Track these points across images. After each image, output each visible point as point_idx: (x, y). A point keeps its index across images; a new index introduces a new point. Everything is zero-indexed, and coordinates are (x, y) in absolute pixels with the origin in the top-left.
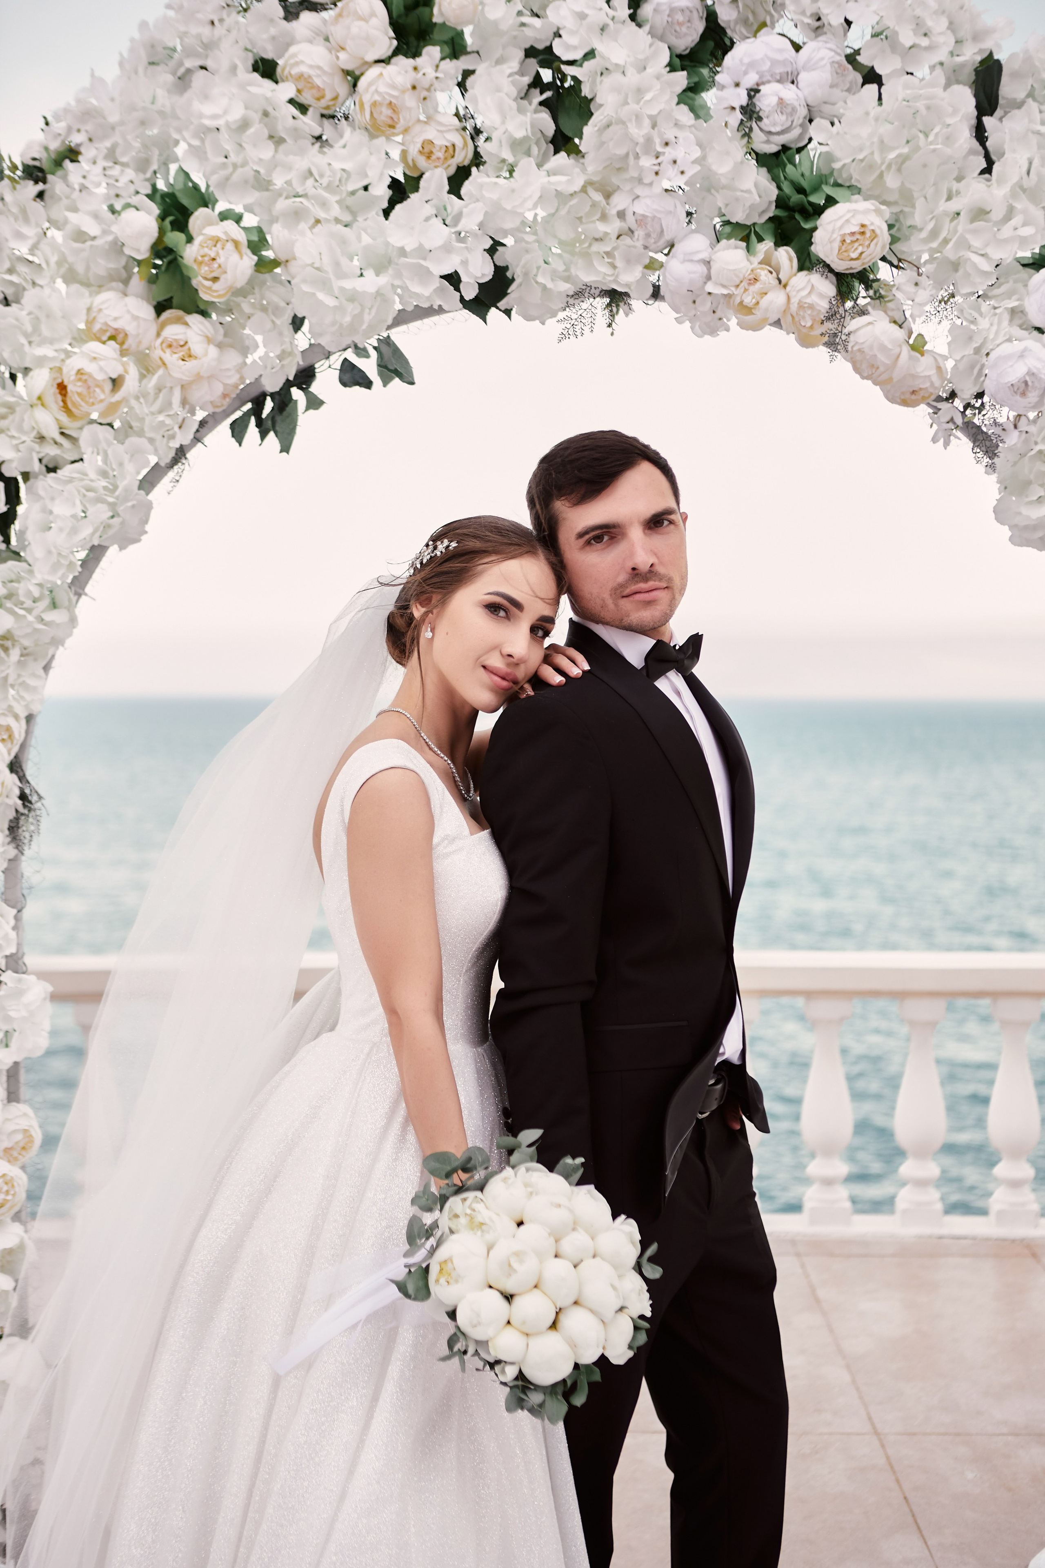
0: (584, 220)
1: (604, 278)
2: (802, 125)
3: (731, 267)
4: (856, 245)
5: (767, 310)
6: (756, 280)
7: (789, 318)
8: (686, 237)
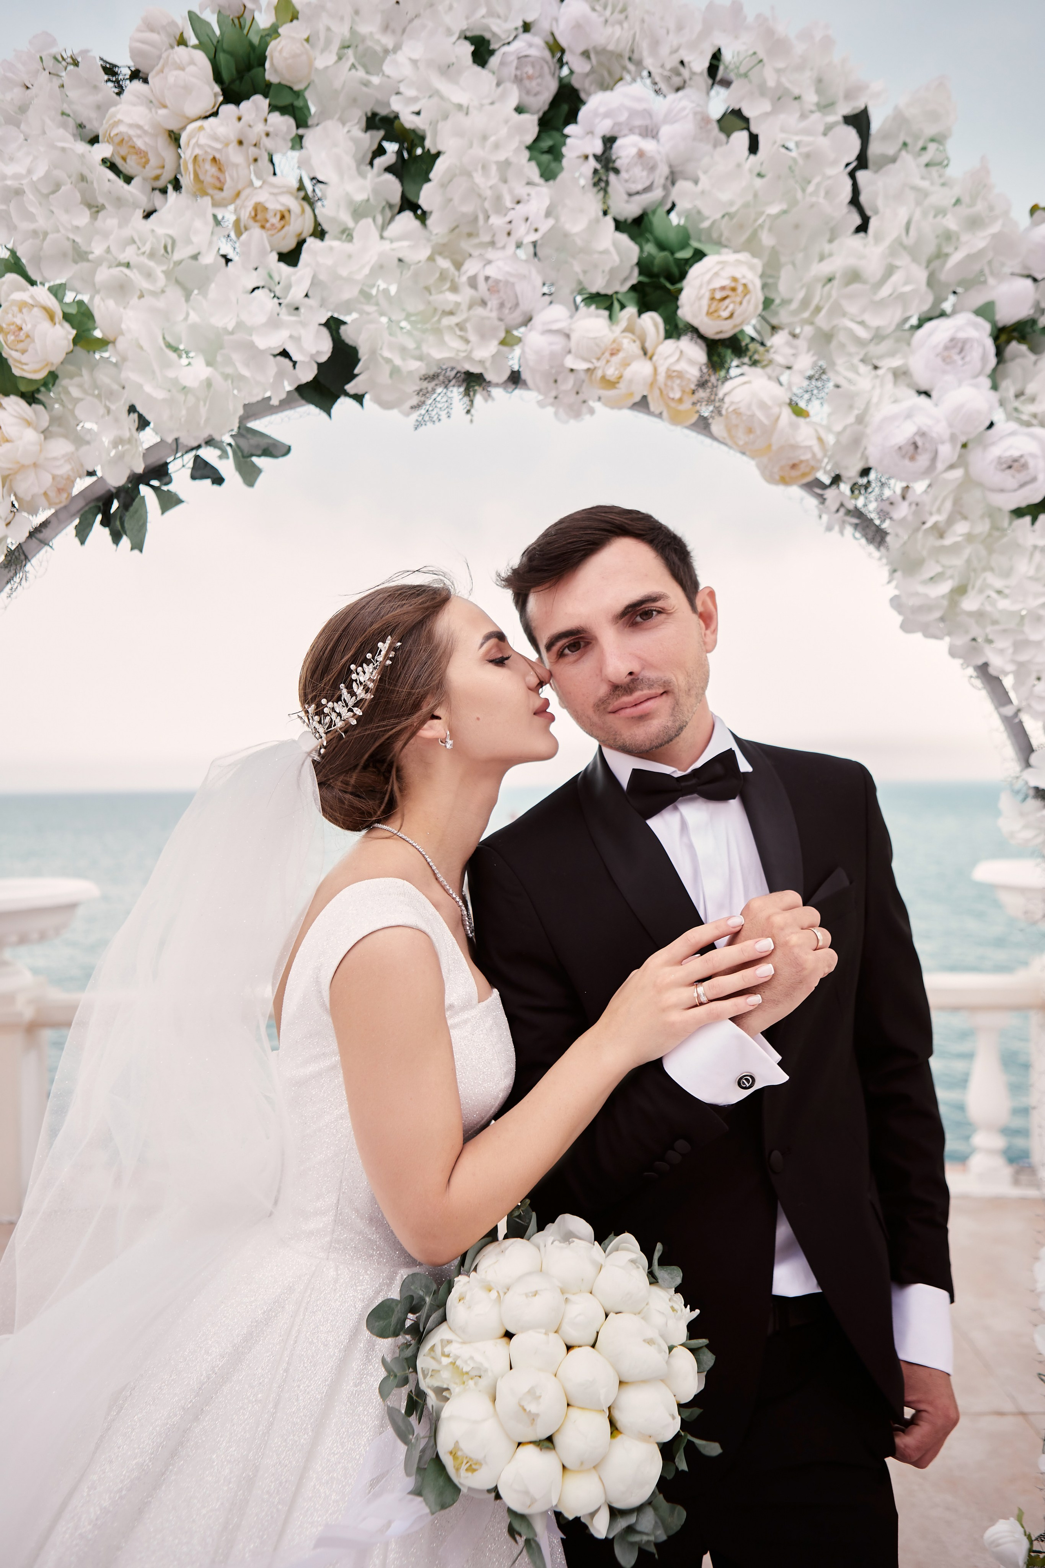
0: (433, 291)
1: (457, 355)
2: (665, 187)
3: (592, 335)
4: (727, 302)
5: (631, 381)
6: (618, 351)
7: (657, 392)
8: (543, 309)
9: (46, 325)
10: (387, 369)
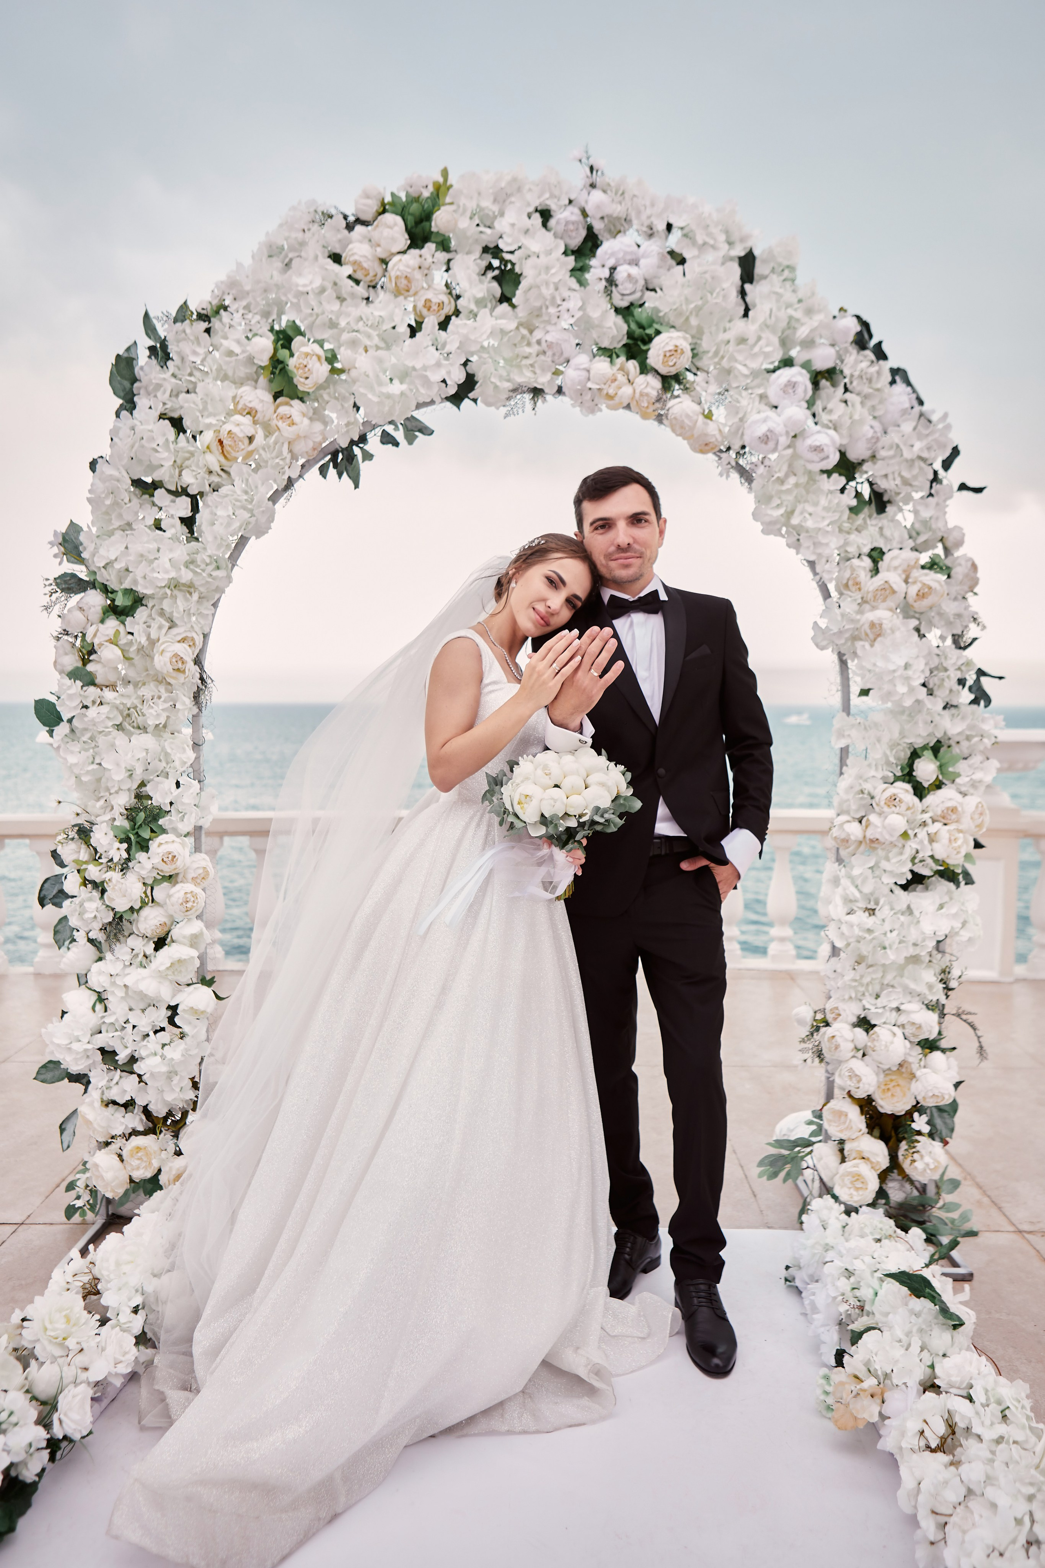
0: (518, 346)
1: (529, 379)
2: (642, 291)
3: (601, 371)
4: (673, 359)
5: (622, 396)
6: (615, 380)
7: (635, 403)
8: (576, 356)
9: (318, 364)
10: (492, 387)
